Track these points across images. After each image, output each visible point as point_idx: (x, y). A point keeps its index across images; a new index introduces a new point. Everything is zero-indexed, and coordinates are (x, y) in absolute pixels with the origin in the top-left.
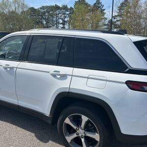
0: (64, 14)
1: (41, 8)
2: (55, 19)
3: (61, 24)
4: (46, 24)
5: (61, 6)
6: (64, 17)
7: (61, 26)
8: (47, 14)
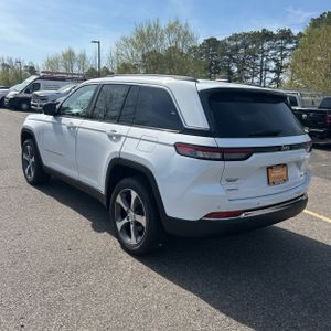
0: (282, 49)
1: (230, 39)
2: (258, 61)
3: (272, 71)
4: (239, 71)
5: (275, 33)
6: (281, 55)
7: (273, 75)
8: (242, 51)
